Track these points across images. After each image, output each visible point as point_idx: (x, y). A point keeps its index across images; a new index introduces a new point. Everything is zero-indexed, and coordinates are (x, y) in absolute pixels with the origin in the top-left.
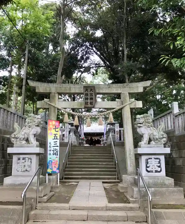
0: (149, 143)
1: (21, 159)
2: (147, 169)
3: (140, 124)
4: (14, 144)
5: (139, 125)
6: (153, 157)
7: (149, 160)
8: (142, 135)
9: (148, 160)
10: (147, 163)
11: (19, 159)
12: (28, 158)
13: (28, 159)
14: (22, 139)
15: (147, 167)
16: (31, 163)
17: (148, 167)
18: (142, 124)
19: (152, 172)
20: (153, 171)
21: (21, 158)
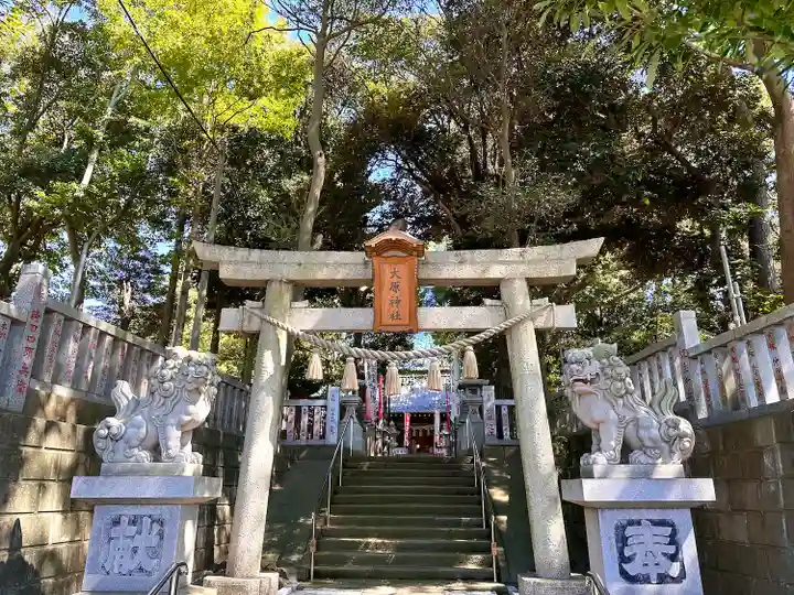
0: (625, 459)
1: (125, 520)
2: (626, 567)
3: (585, 381)
4: (102, 461)
5: (580, 387)
6: (645, 515)
7: (630, 531)
8: (593, 426)
9: (624, 528)
10: (623, 541)
11: (116, 522)
12: (150, 517)
13: (153, 522)
14: (135, 442)
15: (623, 559)
16: (162, 538)
17: (630, 560)
18: (592, 381)
19: (647, 580)
20: (648, 577)
21: (123, 518)
